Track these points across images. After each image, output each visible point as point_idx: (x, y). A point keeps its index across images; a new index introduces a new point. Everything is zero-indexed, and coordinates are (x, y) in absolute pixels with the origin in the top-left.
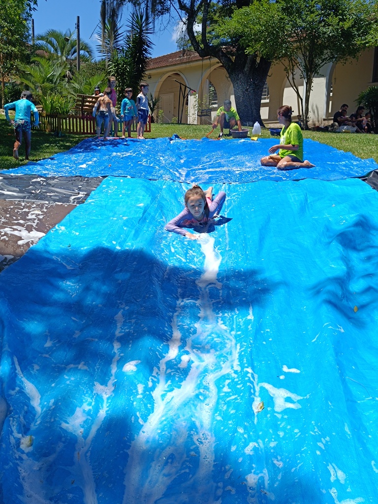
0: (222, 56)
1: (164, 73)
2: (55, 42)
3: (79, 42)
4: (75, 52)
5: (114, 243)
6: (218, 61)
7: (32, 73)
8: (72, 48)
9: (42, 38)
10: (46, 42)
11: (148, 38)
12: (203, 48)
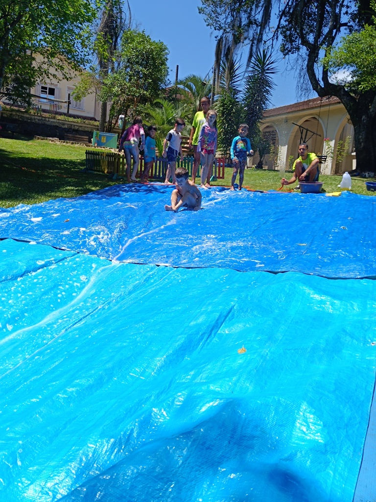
0: (344, 95)
1: (301, 117)
2: (193, 87)
6: (339, 100)
7: (154, 116)
9: (181, 83)
10: (184, 86)
11: (270, 78)
12: (323, 87)
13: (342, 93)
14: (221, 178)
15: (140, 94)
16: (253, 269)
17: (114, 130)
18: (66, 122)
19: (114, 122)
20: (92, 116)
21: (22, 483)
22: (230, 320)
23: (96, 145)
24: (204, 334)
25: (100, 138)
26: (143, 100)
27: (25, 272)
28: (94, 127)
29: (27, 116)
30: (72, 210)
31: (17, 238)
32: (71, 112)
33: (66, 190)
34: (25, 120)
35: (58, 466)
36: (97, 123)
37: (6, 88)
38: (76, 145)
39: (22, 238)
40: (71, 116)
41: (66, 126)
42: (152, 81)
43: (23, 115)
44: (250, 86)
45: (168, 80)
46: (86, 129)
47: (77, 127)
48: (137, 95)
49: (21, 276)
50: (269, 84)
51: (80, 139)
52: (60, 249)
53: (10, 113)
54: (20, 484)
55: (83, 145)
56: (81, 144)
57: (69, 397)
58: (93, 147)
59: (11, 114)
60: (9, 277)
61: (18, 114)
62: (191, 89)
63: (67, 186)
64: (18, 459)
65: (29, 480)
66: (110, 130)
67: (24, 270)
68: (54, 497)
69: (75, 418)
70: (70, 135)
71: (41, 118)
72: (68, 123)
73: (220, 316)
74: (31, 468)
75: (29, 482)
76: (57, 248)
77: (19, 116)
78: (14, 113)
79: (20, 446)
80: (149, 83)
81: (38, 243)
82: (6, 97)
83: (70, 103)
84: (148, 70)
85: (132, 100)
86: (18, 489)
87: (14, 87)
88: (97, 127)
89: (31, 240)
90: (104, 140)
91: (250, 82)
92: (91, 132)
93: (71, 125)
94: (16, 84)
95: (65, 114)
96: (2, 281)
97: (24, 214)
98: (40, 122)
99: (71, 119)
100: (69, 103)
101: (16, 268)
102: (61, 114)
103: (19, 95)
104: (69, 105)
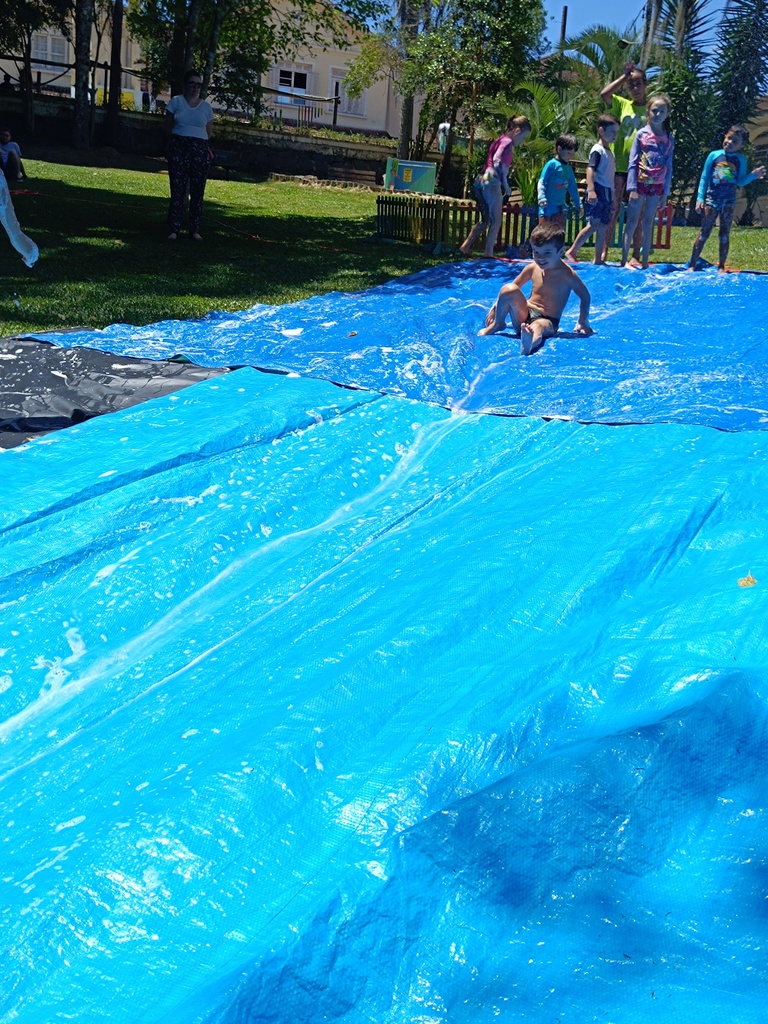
2: (599, 51)
9: (573, 44)
14: (663, 247)
15: (485, 74)
16: (754, 427)
17: (428, 156)
18: (331, 143)
19: (427, 139)
20: (381, 128)
21: (328, 801)
22: (714, 524)
23: (392, 188)
24: (661, 549)
25: (401, 174)
26: (491, 86)
27: (285, 429)
28: (387, 150)
29: (255, 133)
30: (360, 314)
31: (263, 366)
32: (340, 122)
33: (343, 276)
34: (251, 141)
35: (393, 776)
36: (392, 143)
37: (214, 76)
38: (353, 190)
39: (272, 366)
40: (339, 130)
41: (330, 152)
42: (510, 45)
43: (246, 131)
44: (729, 43)
45: (546, 39)
46: (371, 156)
47: (353, 153)
48: (478, 76)
49: (279, 437)
51: (358, 177)
52: (347, 387)
53: (222, 128)
54: (324, 802)
55: (366, 189)
56: (361, 187)
57: (398, 657)
58: (387, 192)
59: (223, 132)
60: (258, 438)
61: (237, 130)
62: (593, 57)
63: (344, 268)
64: (317, 760)
65: (339, 796)
66: (421, 154)
67: (282, 426)
68: (391, 828)
69: (414, 695)
70: (339, 169)
71: (280, 137)
72: (335, 144)
73: (692, 515)
74: (341, 777)
75: (342, 800)
76: (340, 386)
77: (238, 133)
78: (230, 129)
79: (319, 737)
81: (304, 375)
82: (213, 97)
83: (339, 102)
84: (502, 20)
85: (468, 88)
86: (321, 809)
87: (228, 74)
88: (393, 151)
89: (290, 370)
90: (408, 177)
91: (729, 33)
92: (380, 161)
93: (341, 148)
94: (233, 66)
95: (328, 127)
96: (245, 445)
97: (266, 323)
98: (280, 145)
99: (341, 136)
100: (337, 102)
101: (269, 421)
102: (319, 127)
103: (238, 91)
104: (336, 107)
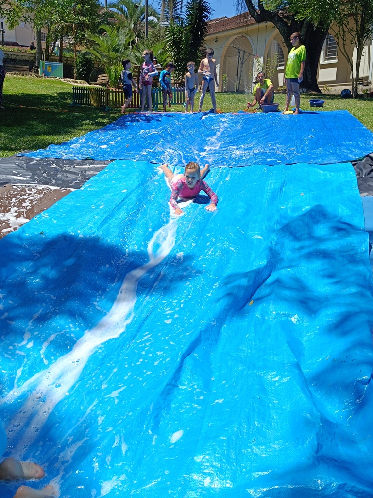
0: (278, 21)
1: (231, 36)
2: (125, 9)
3: (147, 8)
4: (144, 18)
5: (79, 232)
6: (274, 26)
7: (99, 43)
8: (142, 15)
9: (113, 6)
10: (117, 9)
11: (207, 4)
12: (259, 13)
13: (277, 19)
15: (80, 21)
16: (277, 164)
19: (50, 50)
23: (43, 75)
25: (46, 68)
40: (6, 44)
42: (90, 8)
44: (190, 13)
48: (77, 22)
50: (207, 9)
58: (44, 78)
62: (123, 12)
80: (87, 9)
85: (70, 27)
90: (49, 69)
100: (3, 32)
104: (3, 34)
